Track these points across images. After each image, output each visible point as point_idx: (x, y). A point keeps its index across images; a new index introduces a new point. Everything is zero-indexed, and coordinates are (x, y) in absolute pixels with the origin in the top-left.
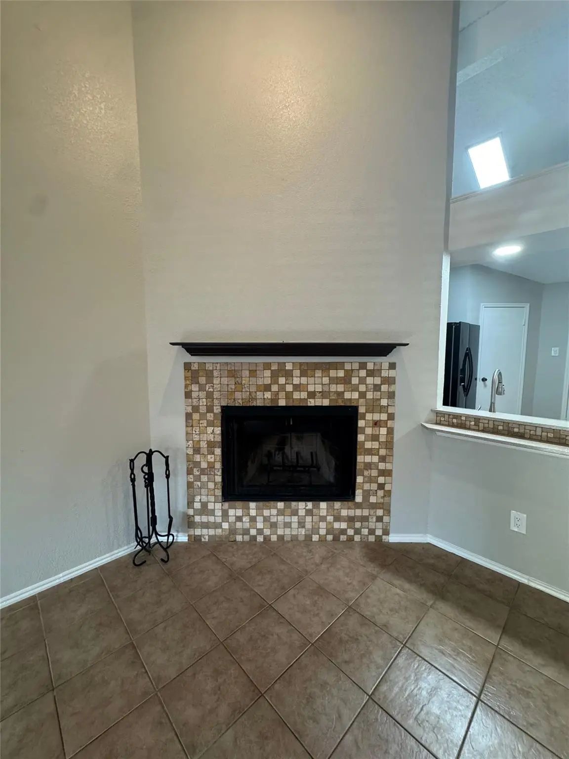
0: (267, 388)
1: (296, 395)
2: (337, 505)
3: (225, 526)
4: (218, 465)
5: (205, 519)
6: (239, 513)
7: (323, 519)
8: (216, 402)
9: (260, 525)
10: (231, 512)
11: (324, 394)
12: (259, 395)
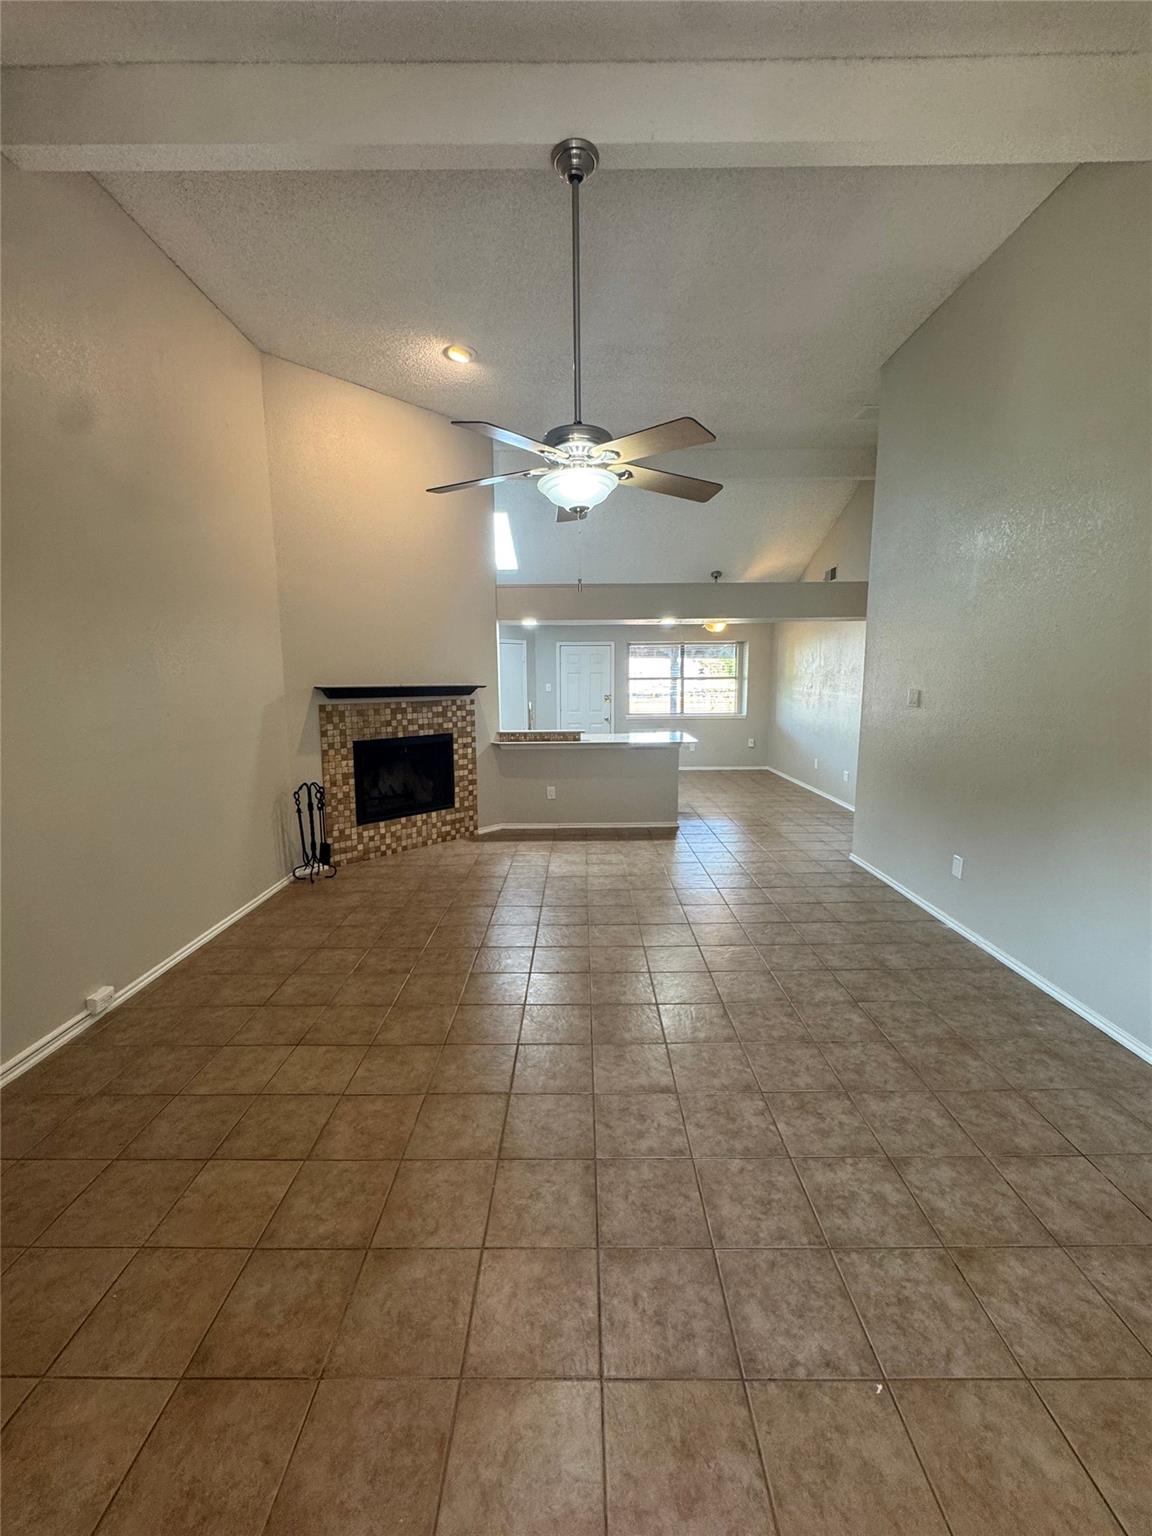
0: (388, 723)
1: (411, 728)
2: (443, 812)
3: (360, 847)
4: (353, 794)
5: (343, 845)
6: (372, 833)
7: (434, 826)
8: (348, 737)
9: (388, 841)
10: (365, 834)
11: (430, 726)
12: (383, 729)
